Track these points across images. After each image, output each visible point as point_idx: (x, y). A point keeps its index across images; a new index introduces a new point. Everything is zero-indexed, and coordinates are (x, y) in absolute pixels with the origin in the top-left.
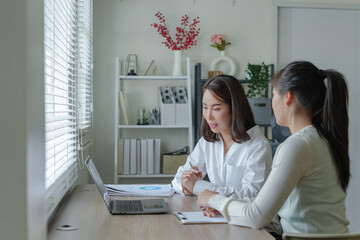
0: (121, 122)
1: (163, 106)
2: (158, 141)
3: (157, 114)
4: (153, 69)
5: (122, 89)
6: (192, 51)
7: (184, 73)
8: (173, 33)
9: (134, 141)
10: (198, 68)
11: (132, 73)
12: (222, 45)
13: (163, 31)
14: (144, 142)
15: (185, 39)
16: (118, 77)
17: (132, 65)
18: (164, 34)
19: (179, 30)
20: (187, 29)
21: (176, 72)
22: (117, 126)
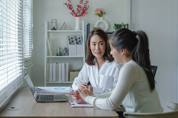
0: (48, 54)
1: (70, 46)
2: (67, 64)
3: (67, 50)
4: (65, 27)
5: (48, 37)
6: (85, 17)
7: (81, 29)
8: (75, 8)
9: (54, 64)
10: (88, 26)
11: (54, 29)
12: (101, 14)
13: (70, 7)
14: (60, 65)
15: (82, 11)
16: (46, 31)
17: (54, 25)
18: (70, 8)
19: (78, 6)
20: (83, 6)
21: (77, 28)
22: (46, 57)
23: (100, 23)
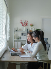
0: (15, 39)
2: (21, 42)
3: (21, 37)
4: (20, 30)
5: (15, 33)
6: (27, 26)
9: (17, 42)
10: (28, 29)
11: (17, 30)
12: (32, 25)
13: (22, 23)
15: (26, 24)
16: (14, 31)
18: (22, 24)
19: (25, 23)
20: (26, 23)
21: (24, 30)
22: (14, 40)
23: (32, 29)
